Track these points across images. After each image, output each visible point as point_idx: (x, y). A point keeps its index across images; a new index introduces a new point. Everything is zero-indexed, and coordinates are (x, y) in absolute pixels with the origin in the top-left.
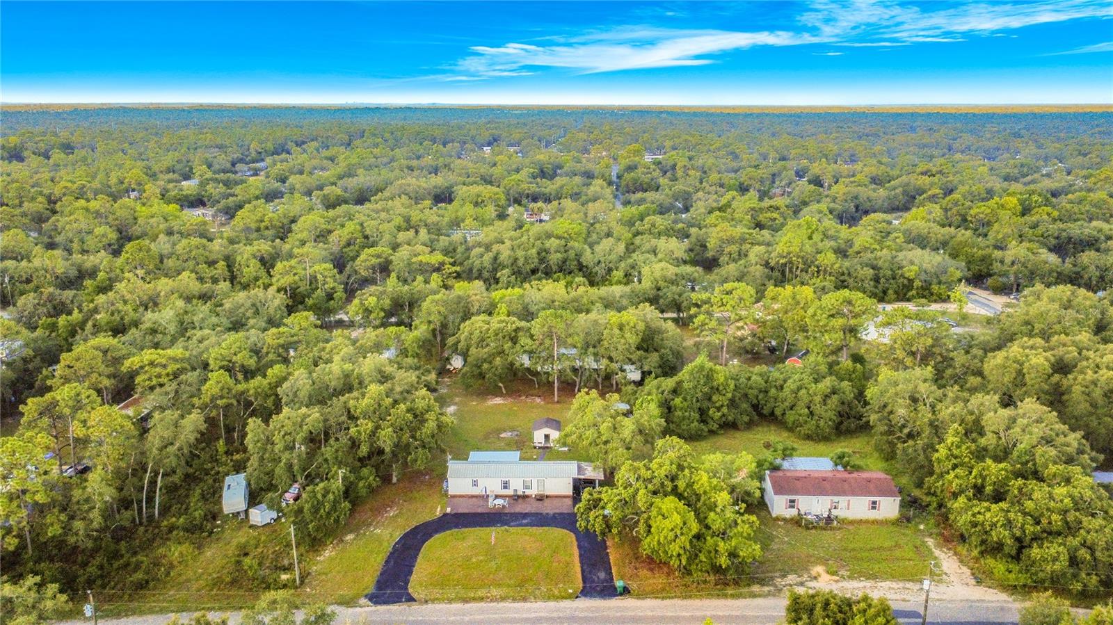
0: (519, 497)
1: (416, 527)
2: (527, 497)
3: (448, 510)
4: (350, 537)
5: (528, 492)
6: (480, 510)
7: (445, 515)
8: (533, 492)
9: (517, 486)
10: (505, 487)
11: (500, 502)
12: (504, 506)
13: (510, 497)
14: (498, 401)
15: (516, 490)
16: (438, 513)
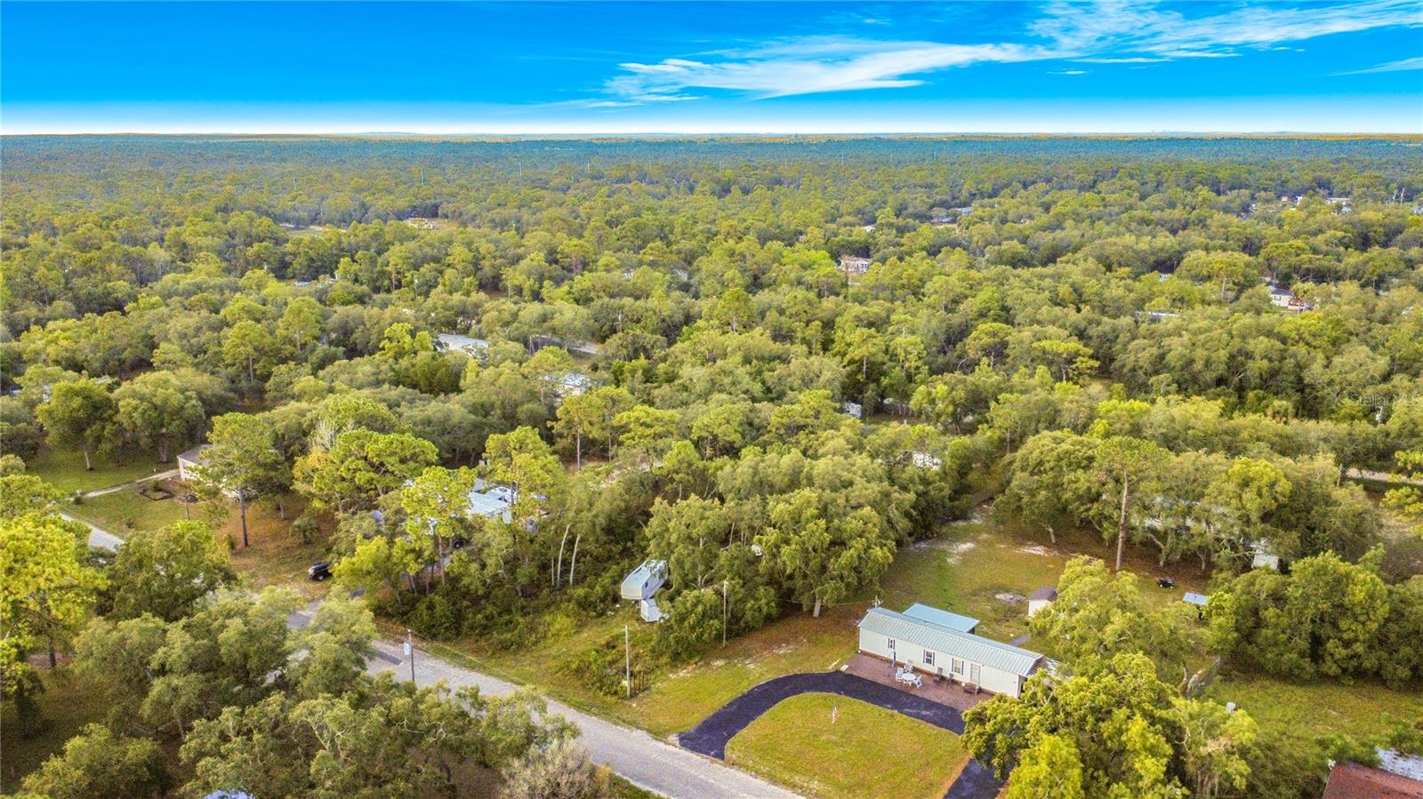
0: (943, 678)
1: (795, 676)
2: (954, 682)
3: (844, 668)
4: (720, 663)
5: (957, 677)
6: (881, 680)
7: (838, 672)
8: (964, 679)
9: (943, 664)
10: (929, 661)
11: (910, 678)
12: (914, 685)
13: (929, 674)
14: (1039, 550)
15: (940, 669)
16: (831, 668)
